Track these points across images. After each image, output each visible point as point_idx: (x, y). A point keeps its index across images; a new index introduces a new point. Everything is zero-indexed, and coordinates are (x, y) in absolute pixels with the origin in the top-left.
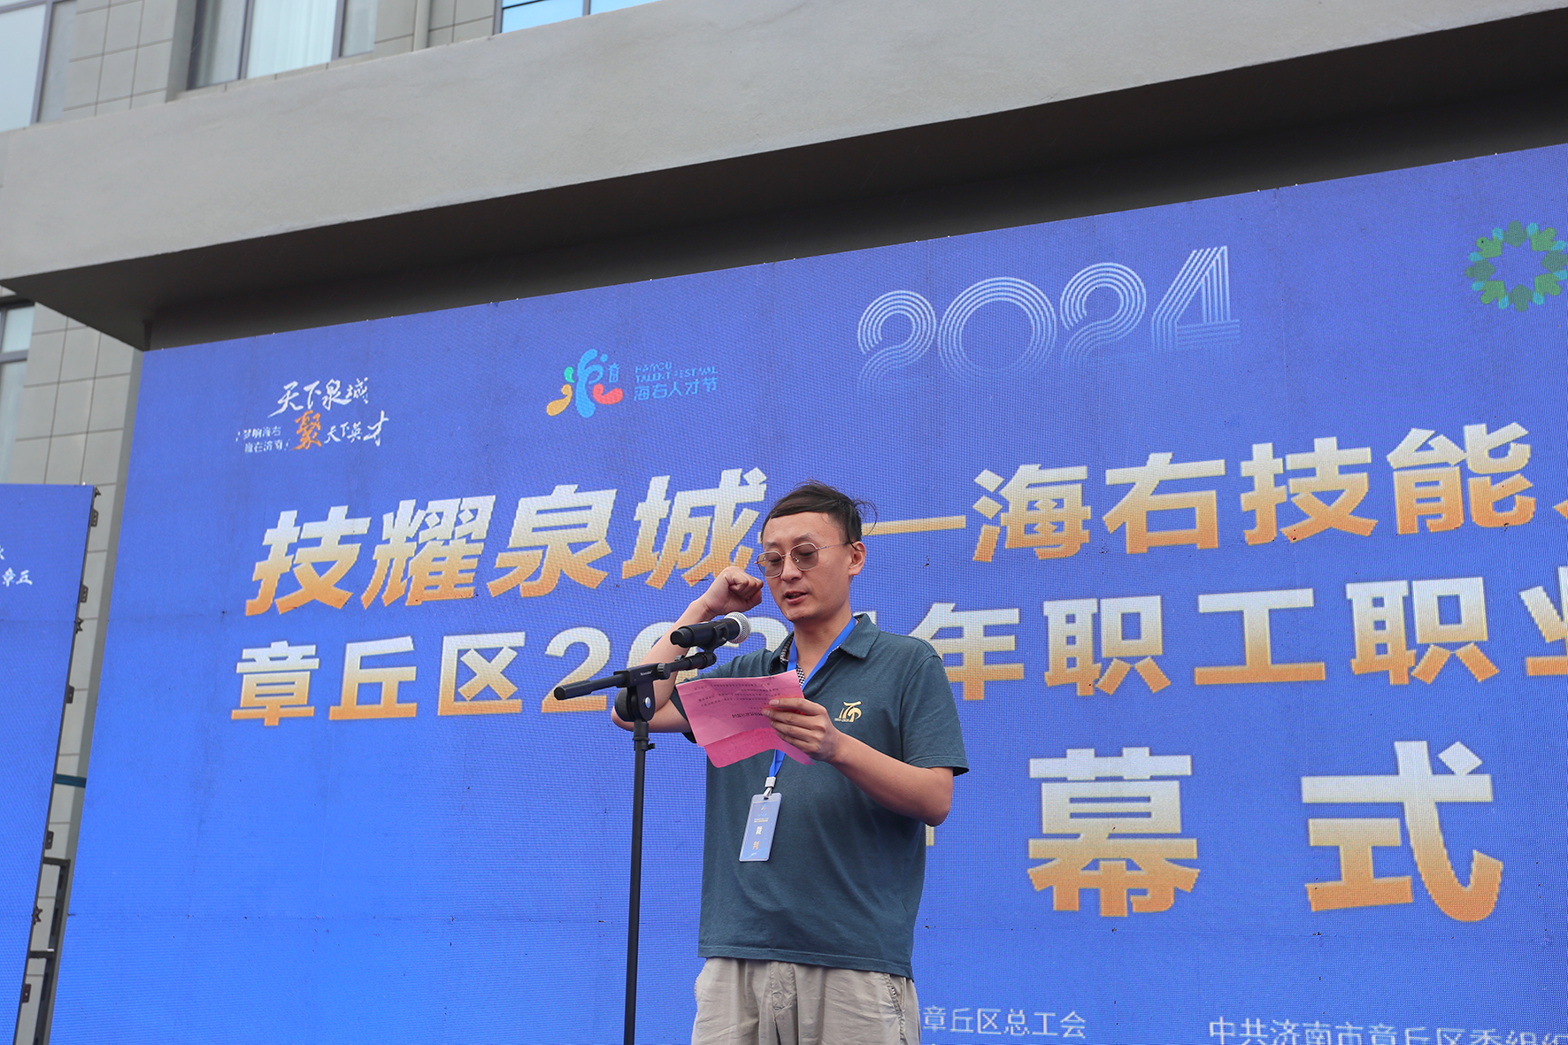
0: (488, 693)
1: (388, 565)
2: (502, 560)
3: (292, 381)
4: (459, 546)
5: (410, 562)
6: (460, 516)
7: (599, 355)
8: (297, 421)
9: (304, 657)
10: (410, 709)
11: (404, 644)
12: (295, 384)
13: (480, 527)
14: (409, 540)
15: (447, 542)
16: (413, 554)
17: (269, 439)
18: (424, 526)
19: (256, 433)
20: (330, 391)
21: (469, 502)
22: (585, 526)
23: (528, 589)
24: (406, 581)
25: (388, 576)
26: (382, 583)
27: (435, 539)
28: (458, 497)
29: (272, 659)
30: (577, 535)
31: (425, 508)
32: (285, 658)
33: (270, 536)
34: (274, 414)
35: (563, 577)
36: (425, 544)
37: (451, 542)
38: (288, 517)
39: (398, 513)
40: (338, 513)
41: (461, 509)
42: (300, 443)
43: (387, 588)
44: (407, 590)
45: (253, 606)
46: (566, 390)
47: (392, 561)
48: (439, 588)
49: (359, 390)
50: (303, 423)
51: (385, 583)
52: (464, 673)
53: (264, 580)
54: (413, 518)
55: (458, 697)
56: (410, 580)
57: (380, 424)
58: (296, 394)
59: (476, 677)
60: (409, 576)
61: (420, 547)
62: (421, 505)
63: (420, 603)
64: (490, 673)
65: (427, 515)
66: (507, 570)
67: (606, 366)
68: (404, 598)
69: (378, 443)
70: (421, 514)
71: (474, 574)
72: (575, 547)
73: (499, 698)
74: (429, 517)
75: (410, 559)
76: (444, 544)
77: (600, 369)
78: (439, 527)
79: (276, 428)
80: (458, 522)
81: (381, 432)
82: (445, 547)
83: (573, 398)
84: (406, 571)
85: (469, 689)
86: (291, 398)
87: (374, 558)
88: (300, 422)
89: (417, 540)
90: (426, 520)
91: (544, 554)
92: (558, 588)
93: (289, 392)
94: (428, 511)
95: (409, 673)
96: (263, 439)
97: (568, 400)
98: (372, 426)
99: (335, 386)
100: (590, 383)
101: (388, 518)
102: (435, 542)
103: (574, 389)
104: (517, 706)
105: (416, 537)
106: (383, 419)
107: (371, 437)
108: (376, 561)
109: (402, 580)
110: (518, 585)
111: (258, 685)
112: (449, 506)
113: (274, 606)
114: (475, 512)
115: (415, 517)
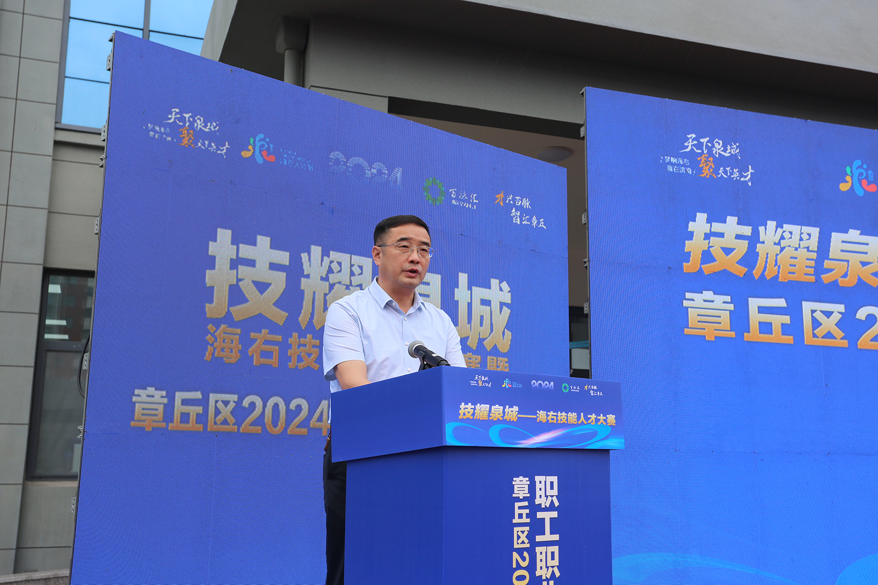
0: (829, 335)
1: (766, 256)
2: (827, 264)
3: (692, 133)
4: (802, 253)
5: (778, 257)
6: (802, 236)
7: (862, 164)
8: (699, 159)
9: (724, 302)
10: (789, 339)
11: (781, 303)
12: (694, 136)
13: (814, 244)
14: (775, 244)
15: (796, 249)
16: (779, 253)
17: (682, 166)
18: (782, 238)
19: (673, 160)
20: (716, 145)
21: (806, 229)
22: (866, 253)
23: (842, 282)
24: (777, 267)
25: (766, 262)
26: (764, 266)
27: (790, 246)
28: (799, 225)
29: (704, 301)
30: (864, 258)
31: (782, 227)
32: (713, 301)
33: (692, 226)
34: (683, 151)
35: (859, 279)
36: (784, 248)
37: (799, 249)
38: (701, 217)
39: (767, 227)
40: (732, 220)
41: (802, 232)
42: (703, 173)
43: (767, 270)
44: (779, 272)
45: (688, 267)
46: (848, 178)
47: (767, 254)
48: (796, 274)
49: (733, 150)
50: (703, 161)
51: (765, 267)
52: (816, 323)
53: (692, 252)
54: (776, 232)
55: (815, 336)
56: (779, 267)
57: (749, 173)
58: (695, 142)
59: (822, 326)
60: (778, 265)
61: (782, 249)
62: (779, 226)
63: (787, 281)
64: (829, 324)
65: (784, 232)
66: (831, 270)
67: (867, 170)
68: (777, 277)
69: (750, 184)
70: (780, 230)
71: (813, 269)
72: (864, 264)
73: (835, 338)
74: (785, 233)
75: (777, 255)
76: (795, 250)
77: (864, 172)
78: (791, 239)
79: (685, 160)
80: (801, 239)
81: (750, 178)
82: (796, 251)
83: (852, 184)
84: (776, 261)
85: (819, 331)
86: (692, 143)
87: (757, 251)
88: (701, 160)
89: (780, 245)
90: (783, 234)
91: (848, 264)
92: (857, 284)
93: (691, 140)
94: (784, 229)
95: (787, 319)
96: (678, 165)
97: (849, 184)
98: (745, 173)
99: (719, 144)
100: (860, 178)
101: (761, 229)
102: (789, 247)
103: (852, 179)
104: (845, 343)
105: (779, 244)
106: (751, 171)
107: (745, 179)
108: (758, 253)
109: (775, 266)
110: (837, 279)
111: (698, 315)
112: (796, 229)
113: (701, 269)
114: (809, 235)
115: (777, 232)
